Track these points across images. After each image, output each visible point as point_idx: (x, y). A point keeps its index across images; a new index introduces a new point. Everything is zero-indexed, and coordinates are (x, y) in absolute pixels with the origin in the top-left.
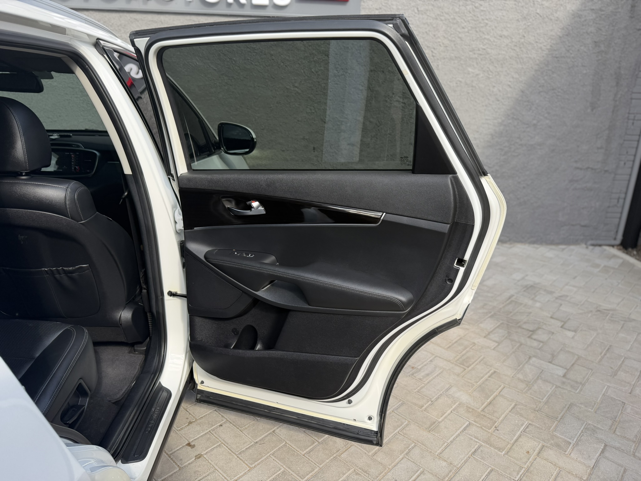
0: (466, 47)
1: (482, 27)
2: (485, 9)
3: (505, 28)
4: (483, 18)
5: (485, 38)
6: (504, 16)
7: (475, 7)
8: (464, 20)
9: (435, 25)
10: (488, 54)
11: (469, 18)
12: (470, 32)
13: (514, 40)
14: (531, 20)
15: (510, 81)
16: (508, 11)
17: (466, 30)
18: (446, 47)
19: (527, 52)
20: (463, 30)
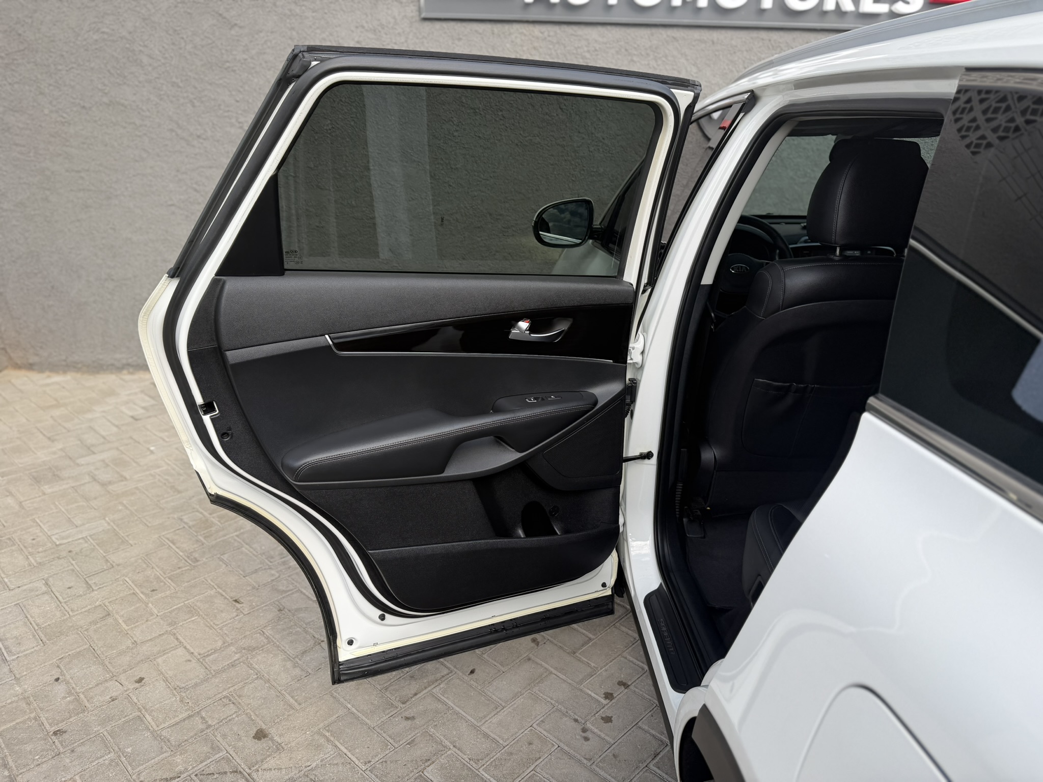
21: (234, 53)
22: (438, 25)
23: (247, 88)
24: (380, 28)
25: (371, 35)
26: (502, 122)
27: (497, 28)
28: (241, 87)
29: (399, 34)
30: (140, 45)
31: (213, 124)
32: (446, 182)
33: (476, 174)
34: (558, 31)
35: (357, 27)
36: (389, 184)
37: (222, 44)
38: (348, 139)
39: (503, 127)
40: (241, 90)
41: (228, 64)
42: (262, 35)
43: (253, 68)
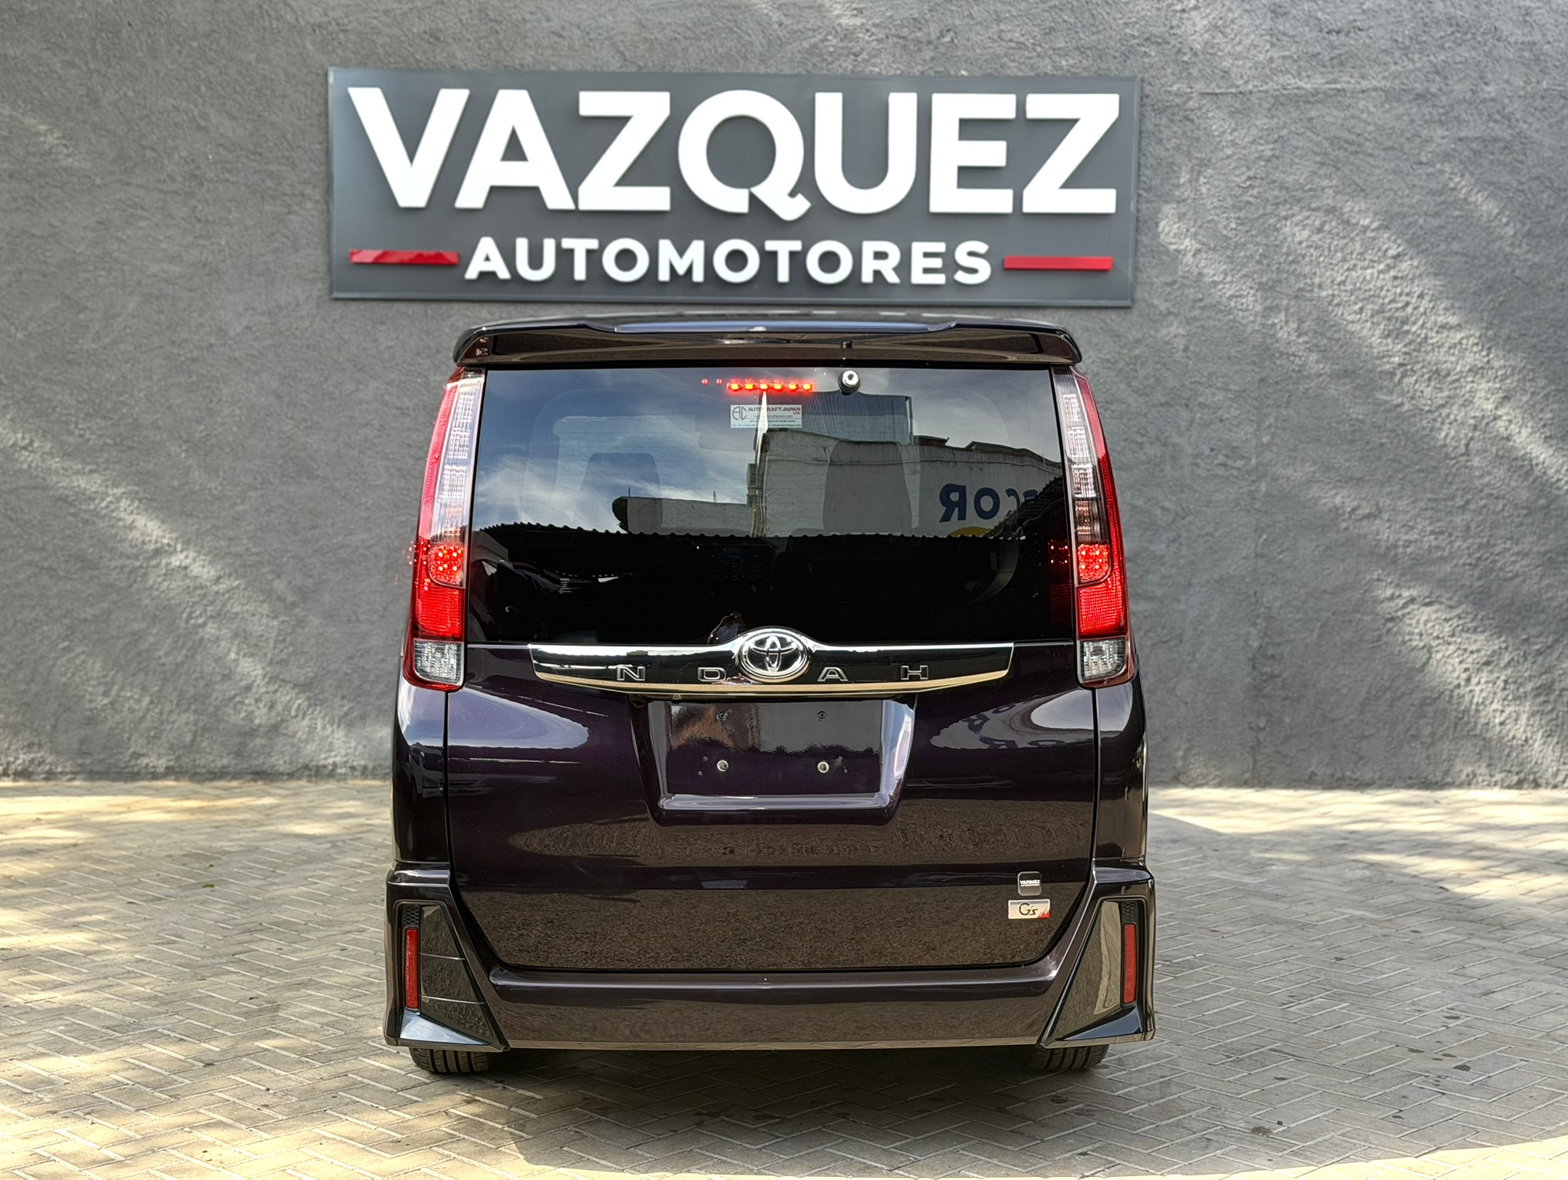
0: (1366, 350)
1: (1397, 309)
3: (1448, 310)
6: (1442, 286)
7: (1378, 270)
8: (1357, 297)
9: (1293, 310)
10: (1417, 362)
11: (1368, 294)
12: (1375, 319)
14: (1504, 292)
16: (1451, 275)
17: (1363, 316)
18: (1324, 351)
20: (1357, 316)
21: (80, 341)
22: (354, 306)
23: (94, 385)
24: (276, 311)
25: (265, 319)
27: (432, 309)
28: (88, 384)
29: (302, 317)
31: (44, 431)
32: (360, 504)
34: (513, 312)
35: (246, 310)
36: (283, 507)
37: (65, 331)
38: (227, 450)
40: (87, 387)
41: (71, 356)
42: (120, 319)
43: (105, 360)
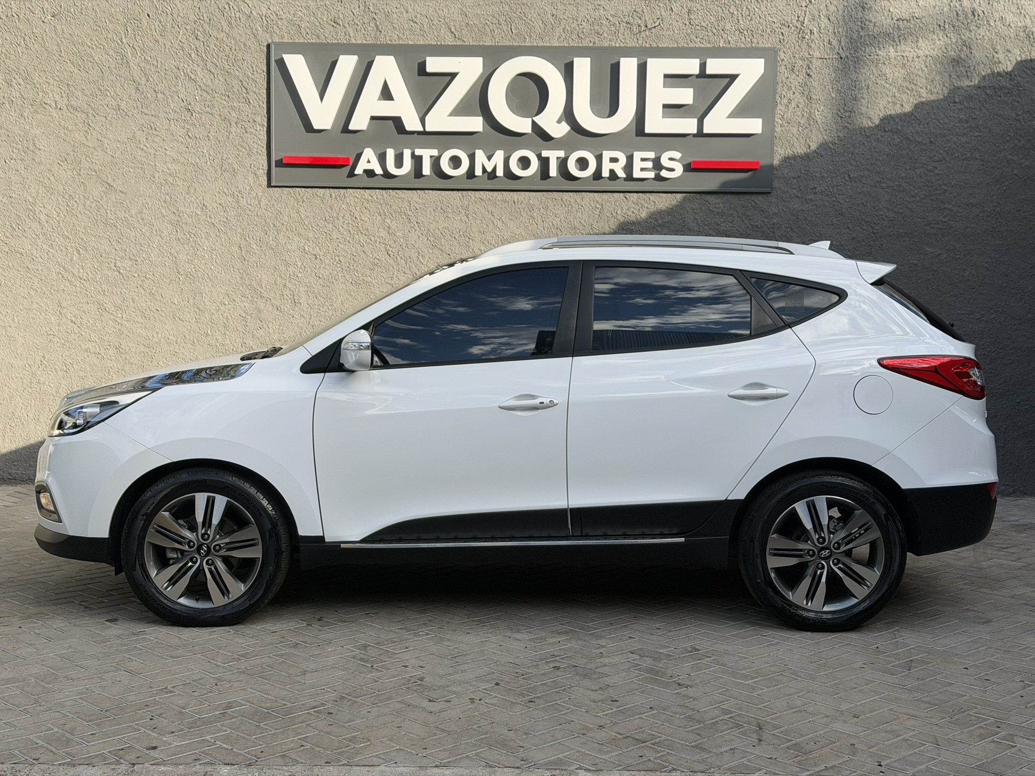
0: (919, 220)
1: (939, 194)
2: (941, 172)
3: (971, 195)
4: (939, 183)
5: (945, 208)
6: (968, 180)
7: (927, 170)
8: (914, 186)
9: (873, 195)
10: (951, 227)
11: (921, 184)
12: (925, 201)
13: (986, 209)
14: (1006, 183)
15: (987, 263)
17: (918, 199)
18: (892, 220)
19: (1007, 224)
20: (914, 199)
22: (285, 190)
26: (338, 265)
27: (335, 193)
29: (254, 198)
30: (41, 207)
33: (317, 307)
34: (385, 195)
39: (339, 269)
